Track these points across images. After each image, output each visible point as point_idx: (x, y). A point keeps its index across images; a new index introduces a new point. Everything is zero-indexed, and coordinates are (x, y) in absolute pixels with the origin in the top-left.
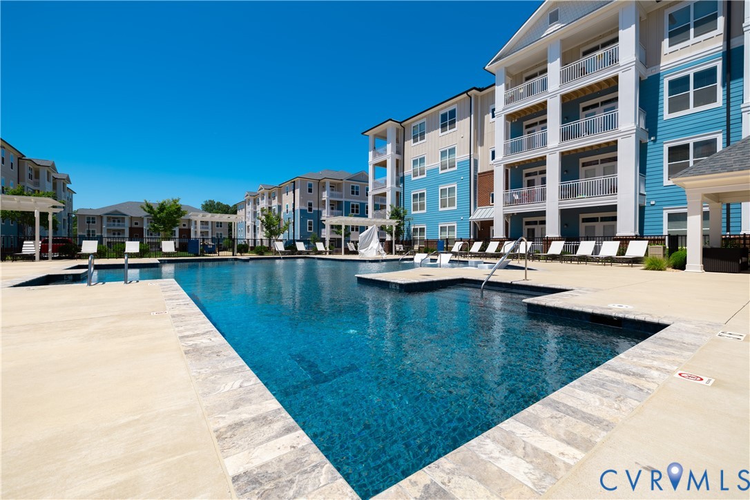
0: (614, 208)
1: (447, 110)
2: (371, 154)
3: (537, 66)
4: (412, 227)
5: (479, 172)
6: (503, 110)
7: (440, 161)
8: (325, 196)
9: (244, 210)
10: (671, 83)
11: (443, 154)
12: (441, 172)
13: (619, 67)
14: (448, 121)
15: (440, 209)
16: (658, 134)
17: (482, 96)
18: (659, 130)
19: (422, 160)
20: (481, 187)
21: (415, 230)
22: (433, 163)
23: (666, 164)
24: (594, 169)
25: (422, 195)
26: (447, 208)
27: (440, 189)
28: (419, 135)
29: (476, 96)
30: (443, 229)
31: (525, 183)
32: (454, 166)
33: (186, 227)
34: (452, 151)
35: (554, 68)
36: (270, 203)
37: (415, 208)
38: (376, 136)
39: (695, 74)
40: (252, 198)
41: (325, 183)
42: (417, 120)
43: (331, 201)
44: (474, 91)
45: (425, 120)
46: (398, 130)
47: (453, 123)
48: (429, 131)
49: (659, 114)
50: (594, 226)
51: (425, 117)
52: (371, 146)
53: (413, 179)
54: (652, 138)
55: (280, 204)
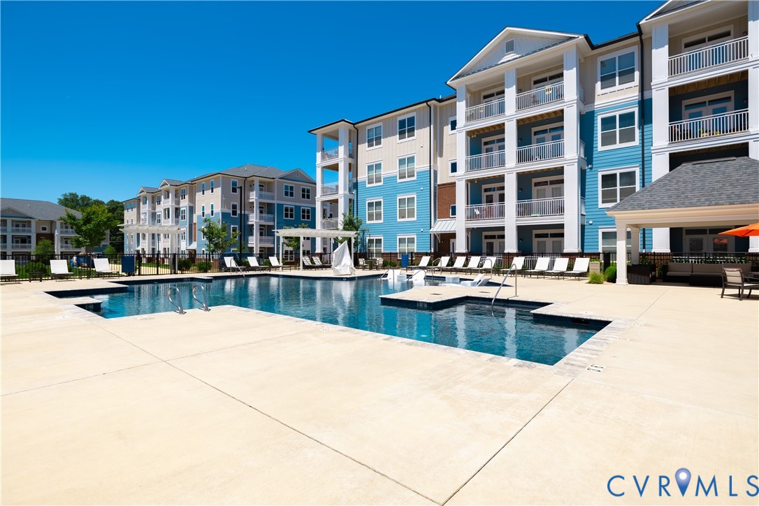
0: (562, 226)
1: (406, 117)
2: (319, 155)
3: (494, 87)
4: (367, 238)
5: (439, 183)
6: (464, 127)
7: (398, 170)
8: (253, 197)
9: (135, 210)
10: (603, 120)
11: (402, 162)
12: (399, 181)
13: (564, 102)
14: (406, 128)
15: (399, 220)
16: (594, 163)
17: (441, 107)
18: (594, 159)
19: (378, 166)
20: (443, 199)
21: (371, 241)
22: (390, 170)
23: (600, 189)
24: (545, 189)
25: (378, 204)
26: (406, 219)
27: (398, 198)
28: (375, 140)
29: (435, 106)
30: (402, 241)
31: (484, 199)
32: (413, 176)
33: (47, 231)
34: (411, 160)
35: (511, 94)
36: (178, 203)
37: (371, 217)
38: (325, 135)
39: (620, 116)
40: (149, 196)
41: (253, 181)
42: (372, 124)
43: (260, 203)
44: (434, 101)
45: (381, 124)
46: (350, 131)
47: (411, 131)
48: (385, 137)
49: (594, 146)
50: (545, 242)
51: (381, 121)
52: (319, 146)
53: (368, 186)
54: (590, 166)
55: (191, 205)
